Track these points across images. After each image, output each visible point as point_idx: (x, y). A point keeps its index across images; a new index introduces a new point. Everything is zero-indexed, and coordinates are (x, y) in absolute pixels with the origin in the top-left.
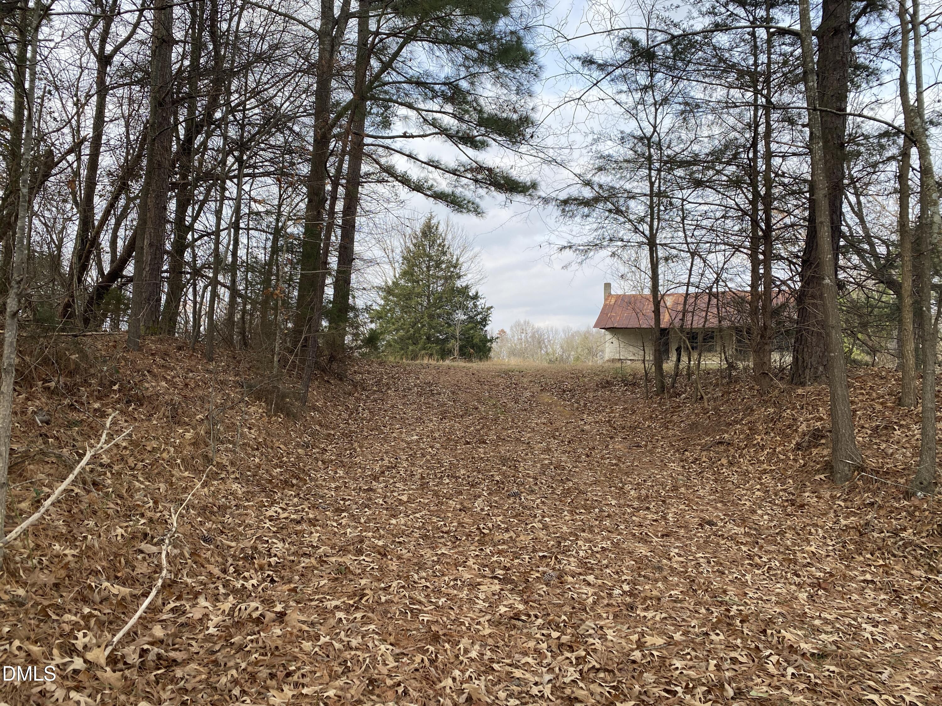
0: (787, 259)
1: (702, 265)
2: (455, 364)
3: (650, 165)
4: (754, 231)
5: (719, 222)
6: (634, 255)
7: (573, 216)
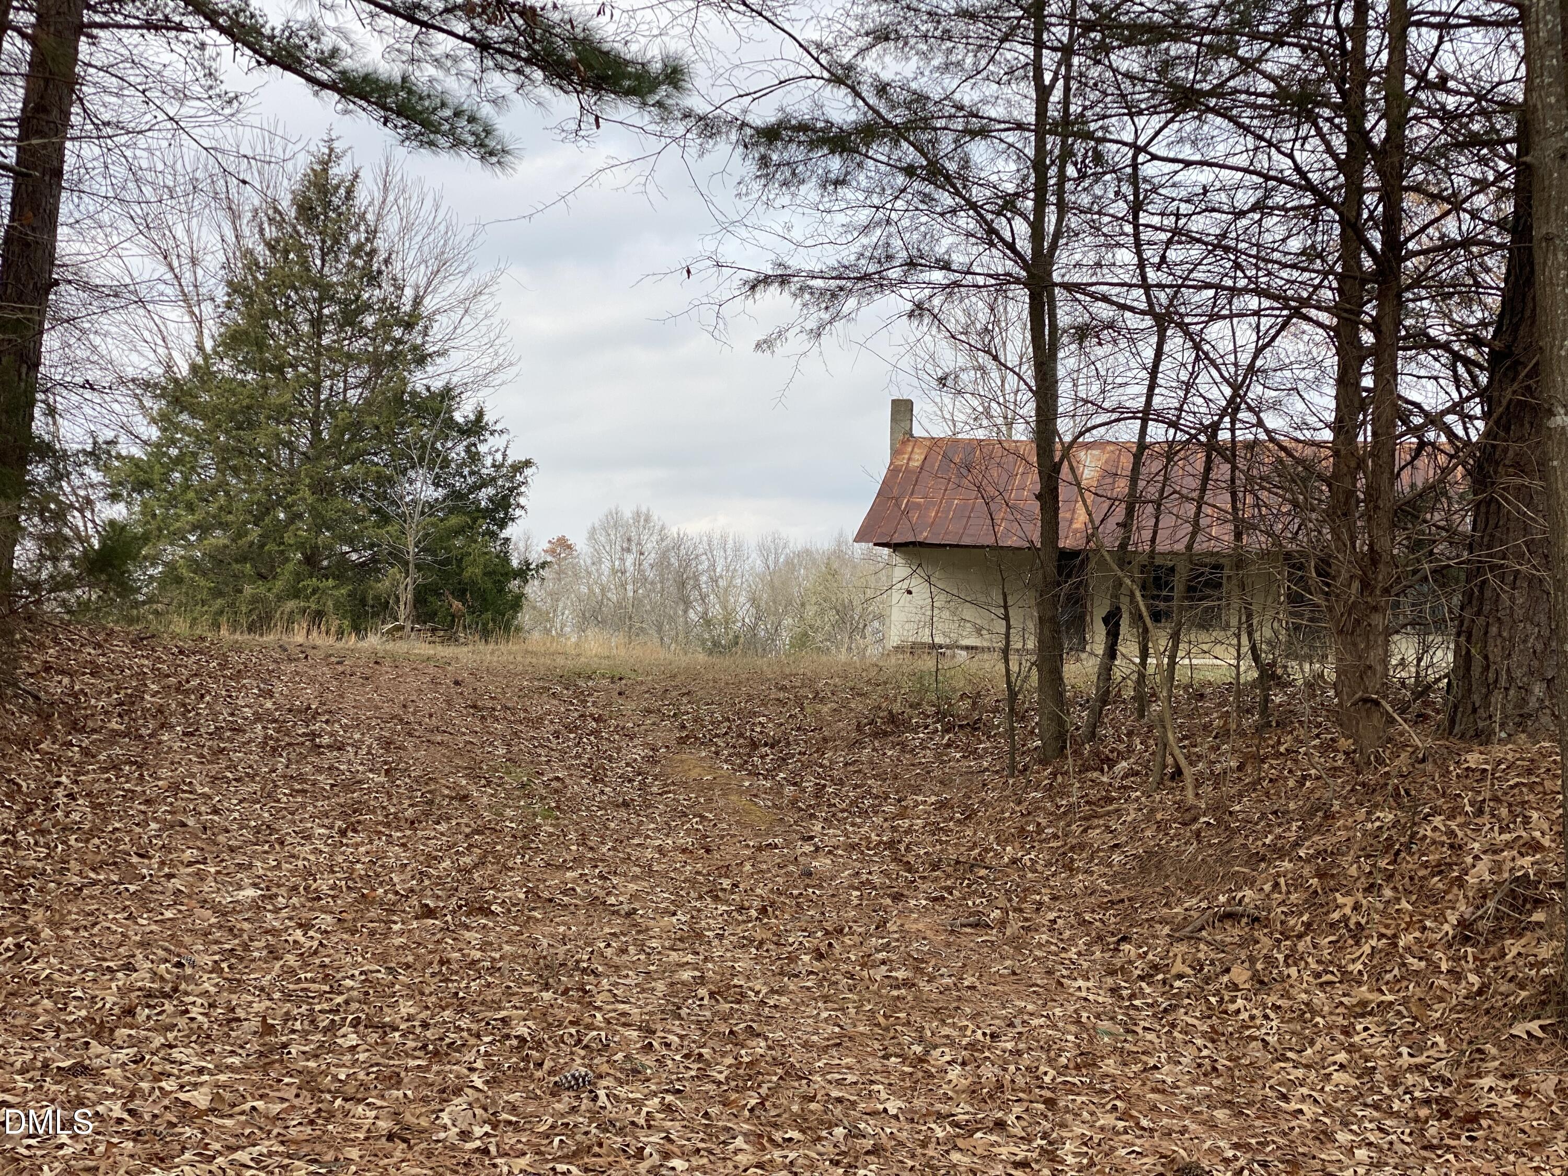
0: (1446, 346)
1: (1190, 356)
2: (401, 647)
3: (1038, 33)
4: (1349, 254)
5: (1244, 222)
6: (983, 316)
7: (794, 180)
